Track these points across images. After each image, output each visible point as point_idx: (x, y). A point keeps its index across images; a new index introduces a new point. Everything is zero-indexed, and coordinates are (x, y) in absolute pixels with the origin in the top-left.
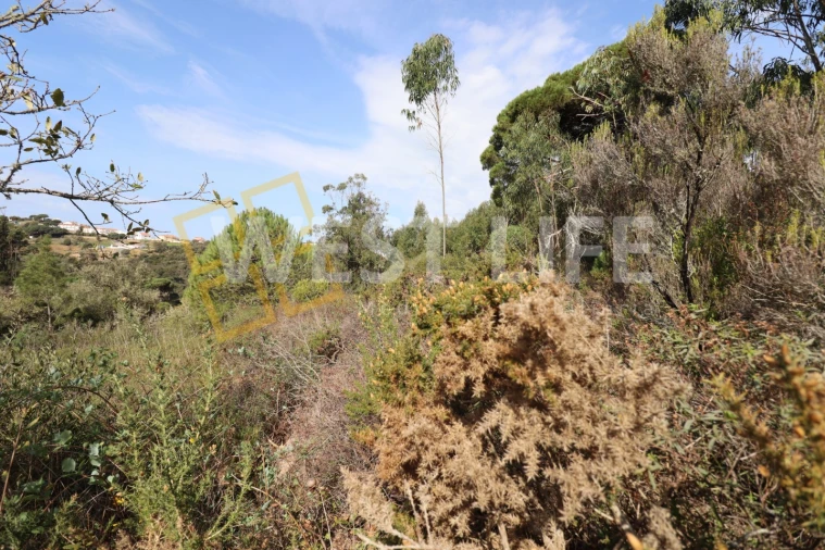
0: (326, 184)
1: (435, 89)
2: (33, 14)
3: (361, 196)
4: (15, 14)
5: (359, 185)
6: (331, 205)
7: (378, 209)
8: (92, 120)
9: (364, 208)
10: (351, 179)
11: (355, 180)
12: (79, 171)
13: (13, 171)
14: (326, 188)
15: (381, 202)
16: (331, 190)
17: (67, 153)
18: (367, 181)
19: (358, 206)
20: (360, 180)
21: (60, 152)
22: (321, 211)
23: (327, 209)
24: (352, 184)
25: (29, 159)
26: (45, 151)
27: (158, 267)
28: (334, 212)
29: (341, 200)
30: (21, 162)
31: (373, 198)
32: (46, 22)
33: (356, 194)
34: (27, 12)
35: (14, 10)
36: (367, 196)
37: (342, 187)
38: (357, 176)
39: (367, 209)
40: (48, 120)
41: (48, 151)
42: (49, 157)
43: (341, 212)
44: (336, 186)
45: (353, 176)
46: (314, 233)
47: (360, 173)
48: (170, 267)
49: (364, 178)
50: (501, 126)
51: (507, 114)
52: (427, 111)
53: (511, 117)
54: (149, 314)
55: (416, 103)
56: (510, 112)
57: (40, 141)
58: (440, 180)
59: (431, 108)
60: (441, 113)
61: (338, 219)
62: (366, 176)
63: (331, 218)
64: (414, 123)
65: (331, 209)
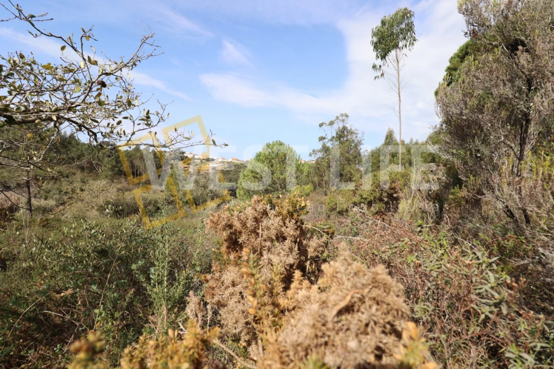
0: (321, 122)
2: (128, 63)
3: (344, 128)
4: (121, 65)
5: (343, 121)
6: (324, 136)
7: (356, 137)
8: (164, 107)
9: (347, 136)
10: (337, 118)
11: (340, 118)
12: (156, 133)
13: (131, 136)
14: (321, 125)
15: (360, 132)
16: (324, 126)
17: (155, 125)
18: (349, 118)
19: (342, 135)
20: (344, 118)
21: (152, 124)
22: (318, 140)
23: (322, 139)
24: (338, 121)
25: (138, 129)
26: (146, 124)
27: (229, 176)
28: (326, 140)
29: (331, 132)
30: (135, 131)
31: (353, 129)
32: (136, 65)
33: (341, 127)
34: (125, 63)
35: (121, 63)
36: (349, 128)
37: (332, 123)
38: (342, 115)
39: (349, 137)
40: (144, 110)
41: (147, 125)
42: (148, 127)
43: (331, 140)
44: (328, 123)
45: (339, 115)
46: (313, 155)
47: (344, 113)
48: (235, 176)
49: (347, 116)
50: (453, 66)
51: (458, 56)
52: (390, 64)
53: (461, 58)
54: (222, 203)
55: (382, 59)
56: (460, 54)
57: (143, 120)
58: (398, 114)
59: (392, 62)
60: (400, 64)
61: (329, 145)
62: (348, 114)
63: (324, 144)
64: (379, 74)
65: (324, 138)
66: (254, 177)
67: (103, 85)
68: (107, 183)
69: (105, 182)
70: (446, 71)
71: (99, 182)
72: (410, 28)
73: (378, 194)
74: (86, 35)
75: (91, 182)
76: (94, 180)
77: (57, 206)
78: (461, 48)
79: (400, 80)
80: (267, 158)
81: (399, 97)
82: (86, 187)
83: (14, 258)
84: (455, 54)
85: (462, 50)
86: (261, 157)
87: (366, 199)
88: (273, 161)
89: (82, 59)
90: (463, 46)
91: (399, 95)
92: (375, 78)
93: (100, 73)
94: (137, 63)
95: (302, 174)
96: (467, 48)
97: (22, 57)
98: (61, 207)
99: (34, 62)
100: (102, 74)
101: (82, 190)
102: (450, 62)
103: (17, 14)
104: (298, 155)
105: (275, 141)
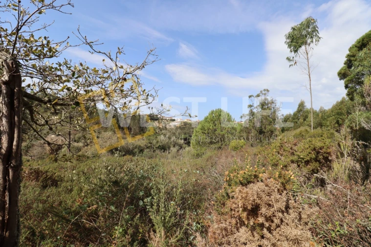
1: (306, 43)
3: (266, 99)
5: (265, 94)
6: (252, 104)
7: (276, 105)
10: (261, 92)
11: (263, 92)
14: (250, 97)
15: (278, 102)
16: (252, 97)
20: (266, 92)
23: (250, 106)
24: (262, 94)
27: (184, 131)
28: (253, 108)
29: (257, 102)
31: (273, 100)
33: (264, 99)
36: (269, 100)
37: (258, 96)
38: (265, 90)
39: (269, 105)
43: (256, 108)
44: (255, 96)
45: (262, 90)
46: (243, 118)
48: (188, 131)
49: (268, 91)
50: (352, 54)
51: (356, 46)
52: (301, 55)
53: (358, 48)
54: (180, 149)
55: (294, 52)
56: (358, 45)
57: (143, 99)
58: (309, 90)
59: (303, 53)
60: (309, 55)
61: (255, 111)
62: (269, 90)
63: (252, 110)
64: (292, 63)
65: (252, 106)
66: (202, 132)
67: (125, 79)
68: (112, 134)
69: (111, 133)
70: (346, 57)
71: (107, 133)
72: (315, 30)
73: (314, 156)
74: (119, 52)
75: (103, 133)
76: (105, 132)
77: (84, 147)
78: (359, 41)
79: (310, 66)
80: (212, 120)
81: (310, 77)
82: (100, 136)
83: (62, 180)
84: (353, 45)
85: (359, 42)
86: (208, 120)
87: (303, 159)
88: (216, 122)
89: (115, 65)
90: (360, 39)
91: (309, 76)
92: (290, 66)
93: (124, 73)
94: (145, 66)
95: (236, 131)
96: (363, 40)
97: (81, 65)
98: (86, 147)
99: (88, 68)
100: (126, 74)
101: (98, 137)
102: (350, 51)
103: (85, 41)
104: (233, 118)
105: (217, 109)
